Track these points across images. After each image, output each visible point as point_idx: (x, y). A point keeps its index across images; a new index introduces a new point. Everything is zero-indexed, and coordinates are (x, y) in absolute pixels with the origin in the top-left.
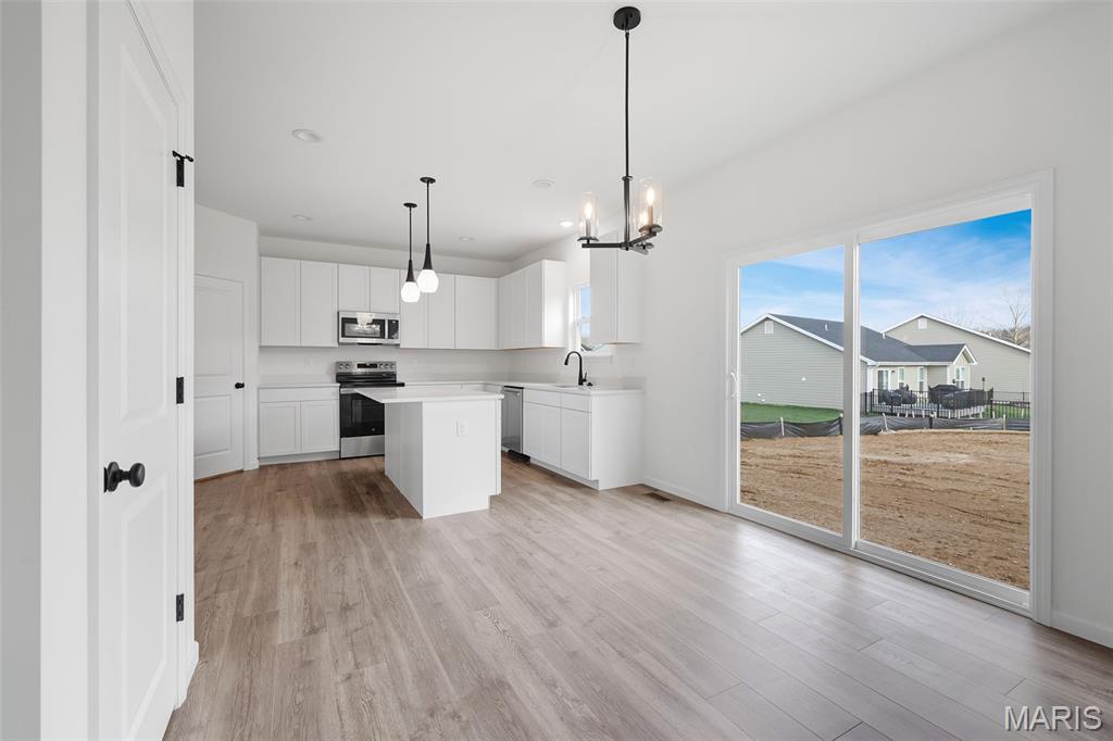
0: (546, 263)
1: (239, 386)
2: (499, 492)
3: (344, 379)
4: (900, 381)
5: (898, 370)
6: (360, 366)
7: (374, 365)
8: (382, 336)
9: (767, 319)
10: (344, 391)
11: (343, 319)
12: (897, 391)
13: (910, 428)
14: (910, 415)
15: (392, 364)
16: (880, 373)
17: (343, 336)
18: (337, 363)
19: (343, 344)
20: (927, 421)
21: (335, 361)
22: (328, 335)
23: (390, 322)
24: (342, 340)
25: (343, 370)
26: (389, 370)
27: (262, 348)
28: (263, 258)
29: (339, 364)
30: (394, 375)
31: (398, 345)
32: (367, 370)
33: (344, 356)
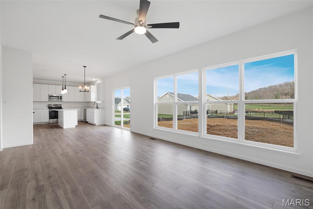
0: (91, 86)
2: (77, 125)
3: (50, 108)
4: (195, 108)
5: (195, 106)
6: (53, 105)
7: (57, 105)
8: (59, 99)
9: (167, 93)
10: (50, 110)
11: (50, 96)
12: (194, 111)
13: (189, 118)
14: (190, 116)
15: (61, 105)
16: (190, 107)
17: (50, 99)
20: (193, 117)
22: (46, 99)
23: (60, 96)
24: (49, 100)
25: (50, 106)
26: (60, 106)
29: (49, 105)
30: (61, 107)
31: (62, 101)
32: (55, 106)
33: (50, 103)
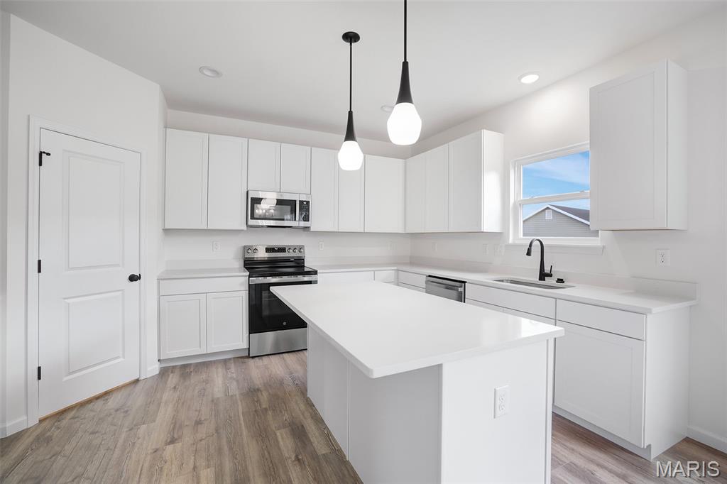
1: (133, 278)
3: (251, 265)
6: (267, 250)
7: (282, 250)
8: (293, 218)
10: (252, 281)
11: (253, 199)
15: (301, 248)
17: (253, 218)
18: (245, 247)
19: (252, 227)
21: (244, 245)
22: (235, 217)
23: (301, 202)
25: (251, 255)
26: (298, 254)
27: (167, 231)
28: (168, 130)
30: (301, 261)
31: (309, 228)
32: (275, 255)
33: (252, 240)
